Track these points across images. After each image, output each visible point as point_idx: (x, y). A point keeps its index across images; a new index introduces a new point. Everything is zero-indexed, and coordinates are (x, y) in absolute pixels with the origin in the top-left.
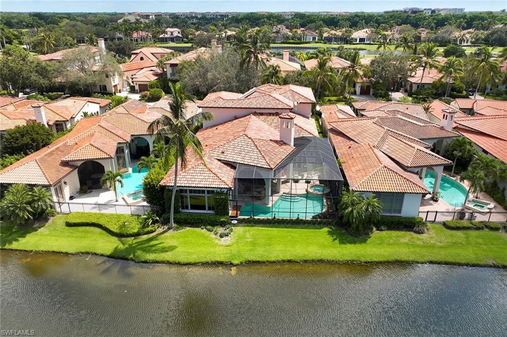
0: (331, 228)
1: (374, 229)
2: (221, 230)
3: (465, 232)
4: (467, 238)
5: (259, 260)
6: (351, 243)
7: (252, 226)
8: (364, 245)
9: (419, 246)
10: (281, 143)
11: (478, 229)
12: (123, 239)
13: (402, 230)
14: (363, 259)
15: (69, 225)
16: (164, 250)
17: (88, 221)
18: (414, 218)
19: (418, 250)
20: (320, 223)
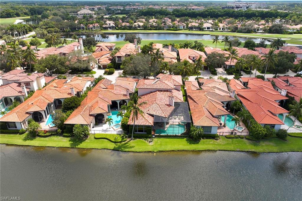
0: (187, 138)
1: (202, 139)
2: (149, 140)
3: (232, 139)
4: (232, 141)
5: (163, 150)
6: (193, 144)
7: (160, 138)
8: (198, 144)
9: (216, 145)
10: (169, 105)
11: (237, 138)
12: (116, 143)
13: (211, 139)
14: (197, 150)
15: (96, 138)
16: (131, 147)
17: (103, 137)
18: (215, 135)
19: (215, 146)
20: (183, 137)
